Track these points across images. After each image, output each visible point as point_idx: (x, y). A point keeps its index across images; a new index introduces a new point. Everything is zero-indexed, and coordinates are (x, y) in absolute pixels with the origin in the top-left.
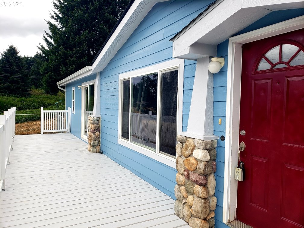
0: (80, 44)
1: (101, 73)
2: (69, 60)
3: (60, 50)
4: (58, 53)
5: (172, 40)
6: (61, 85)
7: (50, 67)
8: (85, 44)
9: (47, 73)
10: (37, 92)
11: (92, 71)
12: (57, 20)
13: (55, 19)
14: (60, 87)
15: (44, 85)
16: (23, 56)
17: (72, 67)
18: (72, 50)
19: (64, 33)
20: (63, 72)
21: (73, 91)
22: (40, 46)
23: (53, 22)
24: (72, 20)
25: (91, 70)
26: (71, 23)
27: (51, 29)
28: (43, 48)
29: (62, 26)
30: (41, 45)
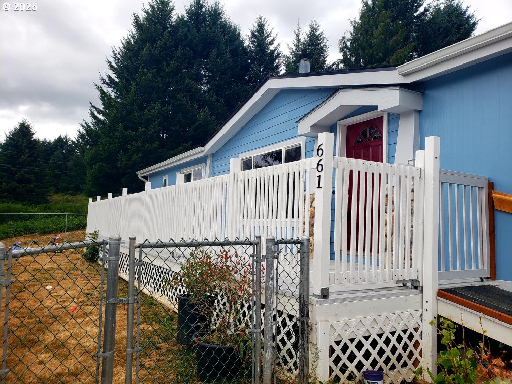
0: (149, 122)
1: (213, 155)
2: (132, 146)
3: (118, 130)
4: (114, 134)
5: (297, 122)
6: (143, 175)
7: (101, 155)
8: (156, 123)
9: (95, 164)
10: (59, 198)
11: (205, 152)
12: (111, 86)
13: (108, 84)
14: (142, 177)
15: (88, 183)
16: (41, 139)
17: (137, 155)
18: (136, 130)
19: (121, 104)
20: (122, 163)
21: (165, 180)
22: (84, 125)
23: (105, 88)
24: (136, 86)
25: (203, 151)
26: (134, 90)
27: (102, 99)
28: (89, 126)
29: (116, 95)
30: (86, 123)
